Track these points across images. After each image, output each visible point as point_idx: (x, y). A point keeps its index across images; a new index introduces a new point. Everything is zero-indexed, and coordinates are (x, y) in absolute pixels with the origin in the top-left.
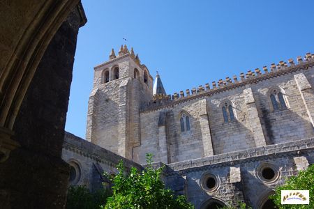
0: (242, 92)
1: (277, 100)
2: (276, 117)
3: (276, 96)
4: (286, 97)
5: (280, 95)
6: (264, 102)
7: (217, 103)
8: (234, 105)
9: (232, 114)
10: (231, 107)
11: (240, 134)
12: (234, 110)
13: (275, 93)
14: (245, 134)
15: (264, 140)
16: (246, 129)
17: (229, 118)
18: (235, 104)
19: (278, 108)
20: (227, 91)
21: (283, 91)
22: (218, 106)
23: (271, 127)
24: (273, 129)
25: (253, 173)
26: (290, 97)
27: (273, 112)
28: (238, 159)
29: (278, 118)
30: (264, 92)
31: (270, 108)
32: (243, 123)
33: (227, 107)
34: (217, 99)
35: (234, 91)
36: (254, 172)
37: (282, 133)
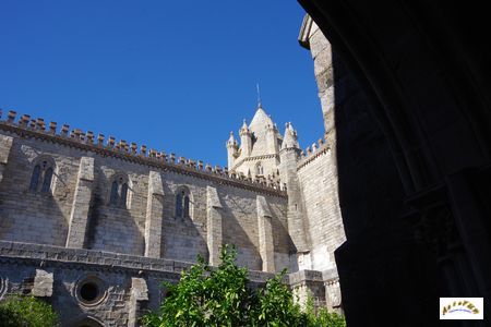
0: (79, 159)
1: (119, 191)
2: (108, 214)
3: (120, 187)
4: (131, 193)
5: (126, 187)
6: (102, 187)
7: (31, 154)
8: (57, 171)
9: (47, 183)
10: (50, 172)
11: (48, 218)
12: (54, 179)
13: (120, 181)
14: (55, 222)
15: (82, 240)
16: (60, 214)
17: (41, 186)
18: (61, 170)
19: (115, 203)
20: (57, 145)
21: (131, 184)
22: (30, 160)
23: (96, 224)
24: (98, 228)
25: (71, 286)
26: (136, 195)
27: (108, 205)
28: (56, 259)
29: (111, 216)
30: (108, 173)
31: (106, 198)
32: (60, 203)
33: (44, 169)
34: (35, 148)
35: (67, 150)
36: (73, 285)
37: (107, 237)
